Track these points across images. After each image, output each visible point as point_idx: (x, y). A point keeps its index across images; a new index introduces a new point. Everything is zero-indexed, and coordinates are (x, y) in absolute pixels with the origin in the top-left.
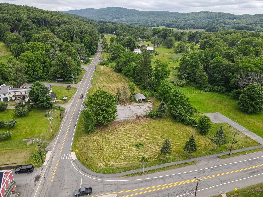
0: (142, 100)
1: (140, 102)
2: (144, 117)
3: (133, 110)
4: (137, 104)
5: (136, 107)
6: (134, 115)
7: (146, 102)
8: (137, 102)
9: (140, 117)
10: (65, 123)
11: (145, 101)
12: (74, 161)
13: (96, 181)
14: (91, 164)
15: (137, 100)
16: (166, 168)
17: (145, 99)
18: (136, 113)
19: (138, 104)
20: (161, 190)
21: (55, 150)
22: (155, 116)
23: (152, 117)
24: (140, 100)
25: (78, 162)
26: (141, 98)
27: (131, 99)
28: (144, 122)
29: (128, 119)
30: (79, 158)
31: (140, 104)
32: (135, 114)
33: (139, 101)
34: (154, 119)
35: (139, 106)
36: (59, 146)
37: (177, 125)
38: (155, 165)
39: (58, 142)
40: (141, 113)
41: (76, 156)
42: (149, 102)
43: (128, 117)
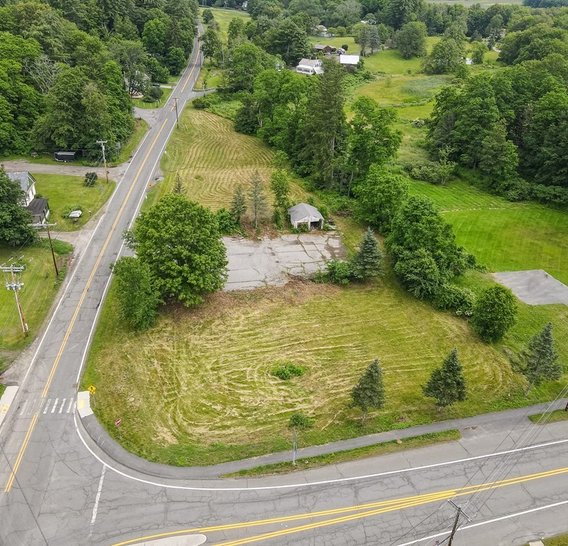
0: (309, 224)
1: (303, 231)
2: (313, 281)
3: (280, 255)
4: (293, 237)
5: (290, 248)
6: (283, 272)
7: (324, 230)
8: (295, 232)
9: (300, 279)
10: (69, 294)
11: (319, 229)
12: (84, 421)
13: (145, 489)
14: (134, 432)
15: (295, 223)
16: (366, 451)
17: (320, 221)
18: (288, 265)
19: (297, 235)
20: (345, 524)
21: (29, 384)
22: (346, 277)
23: (337, 282)
24: (305, 225)
25: (97, 426)
26: (306, 218)
27: (276, 219)
28: (311, 298)
29: (263, 284)
30: (98, 412)
31: (303, 238)
32: (285, 270)
33: (302, 229)
34: (344, 286)
35: (301, 243)
36: (41, 370)
37: (410, 310)
38: (332, 439)
39: (41, 357)
40: (305, 266)
41: (92, 405)
42: (333, 233)
43: (262, 278)
